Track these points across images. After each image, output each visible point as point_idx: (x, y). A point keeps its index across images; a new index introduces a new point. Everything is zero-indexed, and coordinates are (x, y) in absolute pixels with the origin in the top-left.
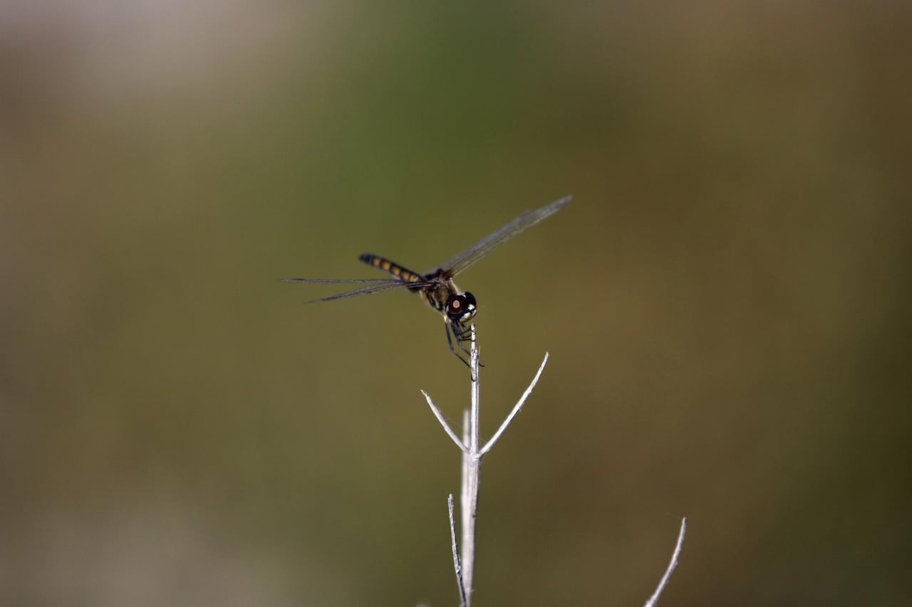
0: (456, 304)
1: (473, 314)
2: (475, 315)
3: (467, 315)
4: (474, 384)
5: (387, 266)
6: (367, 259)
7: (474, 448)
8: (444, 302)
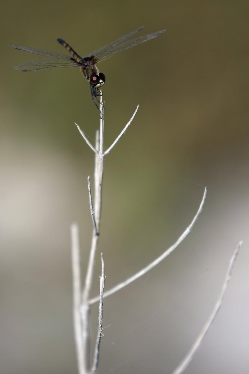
0: (95, 79)
1: (102, 85)
2: (103, 85)
3: (99, 85)
4: (101, 120)
5: (68, 49)
6: (61, 41)
7: (101, 151)
8: (90, 76)
